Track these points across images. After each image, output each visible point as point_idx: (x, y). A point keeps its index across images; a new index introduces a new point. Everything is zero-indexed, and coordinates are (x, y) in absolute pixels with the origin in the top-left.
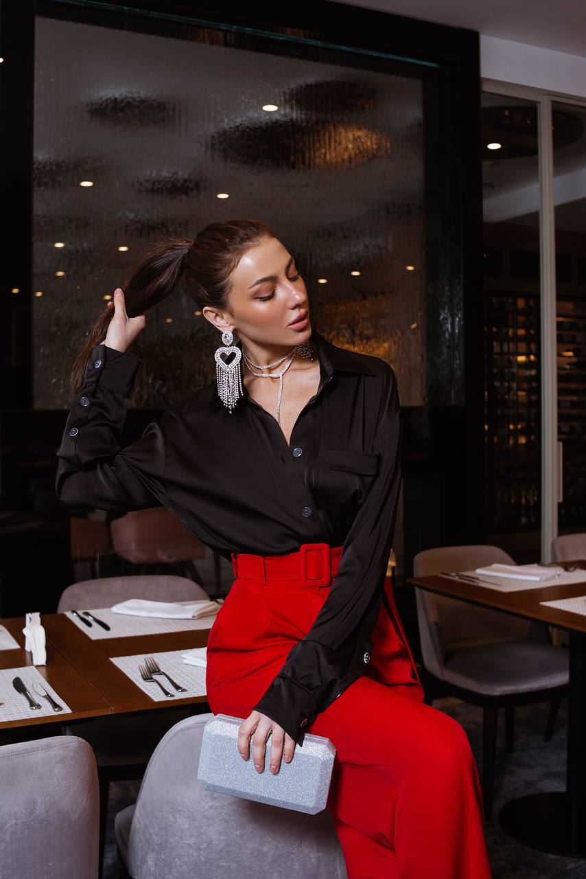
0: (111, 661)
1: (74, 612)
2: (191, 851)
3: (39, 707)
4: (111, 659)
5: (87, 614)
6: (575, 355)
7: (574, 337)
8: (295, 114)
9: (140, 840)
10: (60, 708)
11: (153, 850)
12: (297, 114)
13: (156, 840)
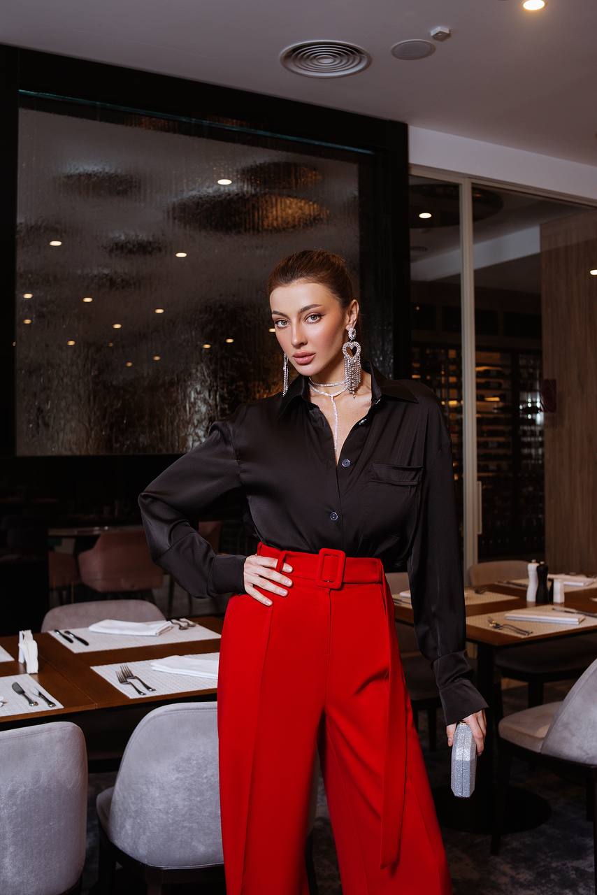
0: (92, 670)
1: (56, 631)
2: (161, 815)
3: (36, 704)
4: (92, 668)
5: (69, 633)
6: (501, 400)
7: (500, 384)
8: (246, 188)
9: (120, 810)
10: (54, 705)
11: (130, 817)
12: (248, 187)
13: (133, 808)
